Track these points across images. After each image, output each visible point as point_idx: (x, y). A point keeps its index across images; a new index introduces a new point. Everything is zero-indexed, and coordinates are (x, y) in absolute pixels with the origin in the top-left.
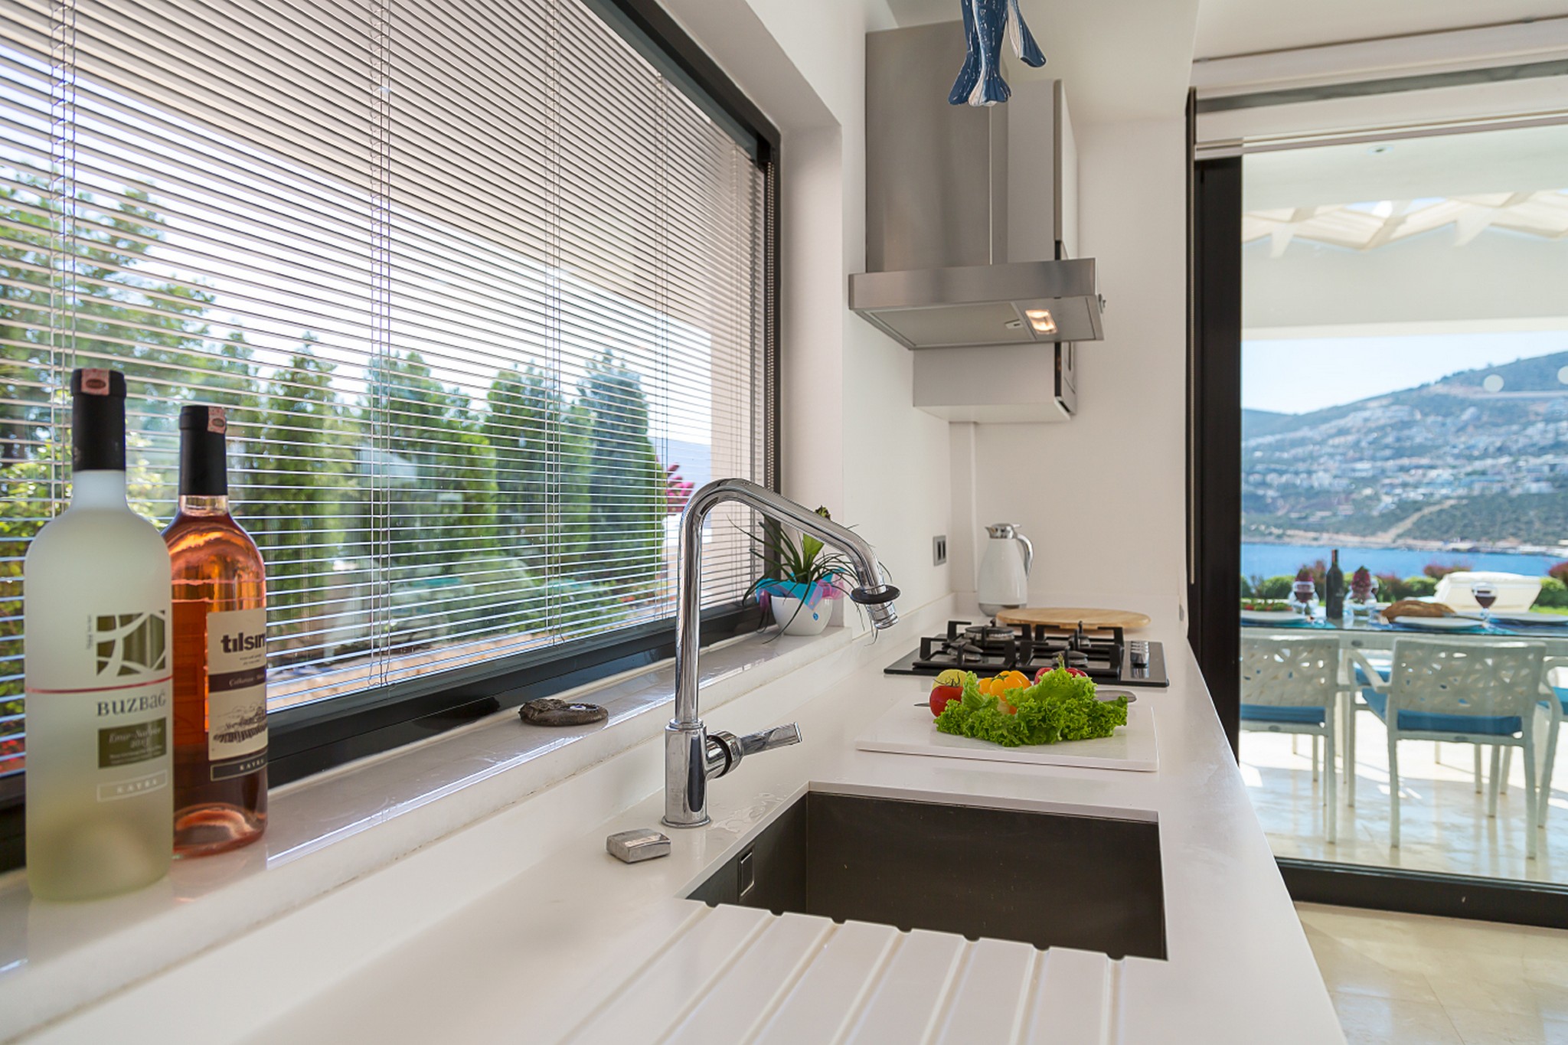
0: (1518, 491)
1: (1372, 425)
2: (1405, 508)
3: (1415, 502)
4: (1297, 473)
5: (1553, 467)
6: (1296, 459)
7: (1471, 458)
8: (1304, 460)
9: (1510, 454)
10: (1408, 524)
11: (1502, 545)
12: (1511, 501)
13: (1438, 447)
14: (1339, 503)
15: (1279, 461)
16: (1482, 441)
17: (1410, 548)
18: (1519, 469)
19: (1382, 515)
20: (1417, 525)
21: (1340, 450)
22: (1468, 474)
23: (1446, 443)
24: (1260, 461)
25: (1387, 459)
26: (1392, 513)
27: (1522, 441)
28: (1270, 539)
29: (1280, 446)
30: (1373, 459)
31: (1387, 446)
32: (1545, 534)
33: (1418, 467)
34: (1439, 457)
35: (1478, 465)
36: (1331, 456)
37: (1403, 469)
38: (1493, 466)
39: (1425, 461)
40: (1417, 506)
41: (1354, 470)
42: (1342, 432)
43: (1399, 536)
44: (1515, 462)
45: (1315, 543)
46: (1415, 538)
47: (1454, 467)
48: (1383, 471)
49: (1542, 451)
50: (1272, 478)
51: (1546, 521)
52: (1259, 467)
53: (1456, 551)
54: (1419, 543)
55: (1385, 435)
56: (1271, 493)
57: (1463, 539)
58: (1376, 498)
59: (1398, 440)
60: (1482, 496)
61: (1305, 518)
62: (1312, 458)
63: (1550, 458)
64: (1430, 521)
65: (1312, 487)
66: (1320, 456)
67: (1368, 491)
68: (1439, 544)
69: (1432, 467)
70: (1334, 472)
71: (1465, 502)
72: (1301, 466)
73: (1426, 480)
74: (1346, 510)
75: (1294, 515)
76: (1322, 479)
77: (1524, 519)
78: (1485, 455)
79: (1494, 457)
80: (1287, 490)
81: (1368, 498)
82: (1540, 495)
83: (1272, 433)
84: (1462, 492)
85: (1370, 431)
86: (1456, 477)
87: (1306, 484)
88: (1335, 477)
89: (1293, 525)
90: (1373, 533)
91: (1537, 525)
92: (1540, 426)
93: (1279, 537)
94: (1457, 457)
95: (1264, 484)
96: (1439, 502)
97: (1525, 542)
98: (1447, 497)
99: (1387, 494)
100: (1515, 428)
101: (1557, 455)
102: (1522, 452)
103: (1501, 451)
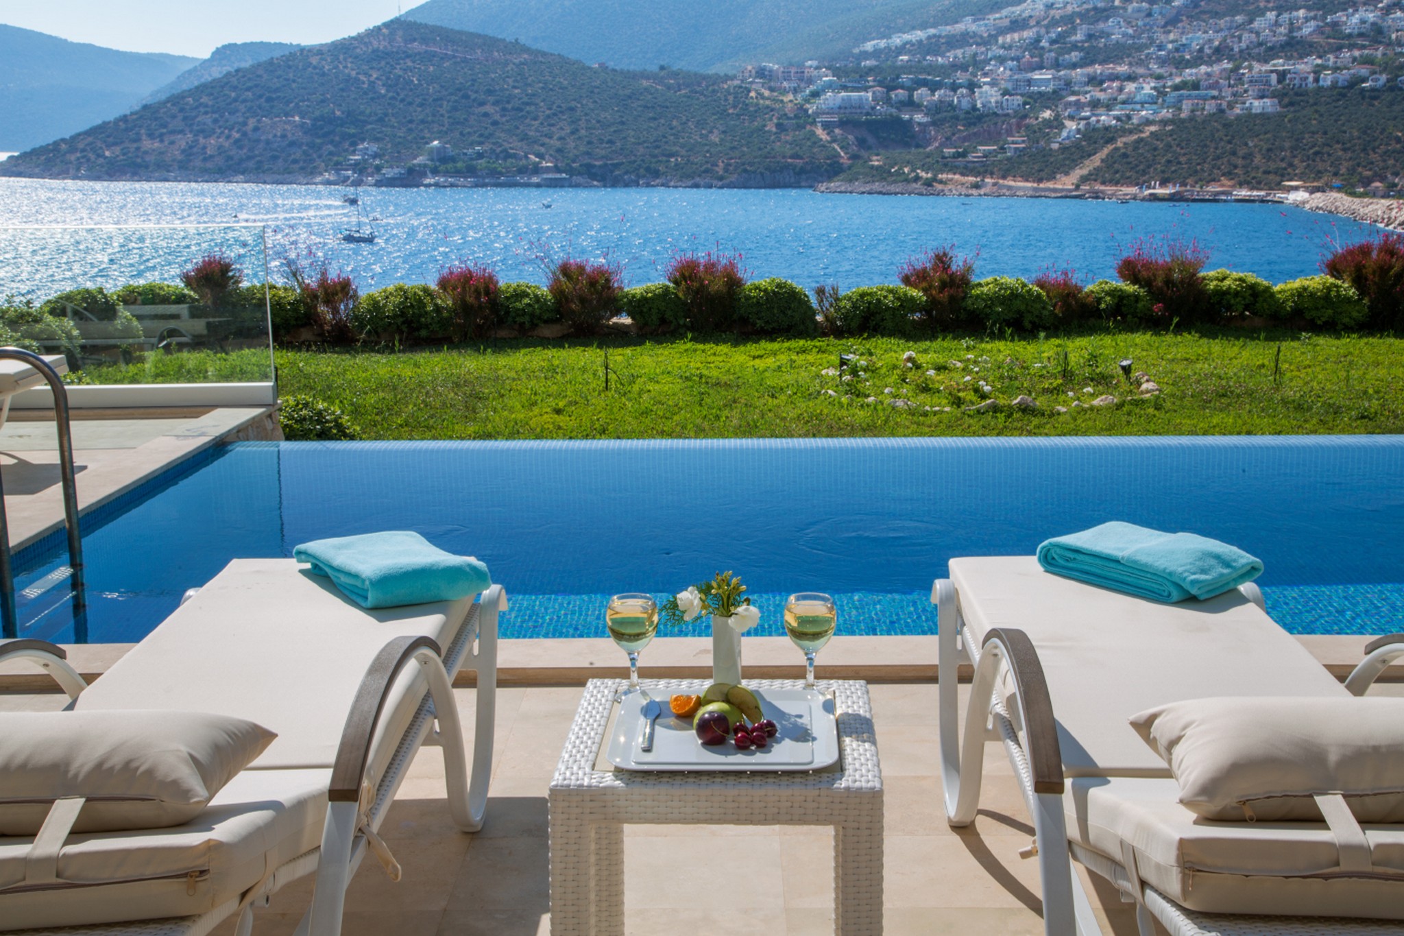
0: (1238, 110)
1: (1057, 14)
2: (1094, 137)
3: (1107, 129)
4: (954, 88)
5: (1282, 75)
6: (955, 67)
7: (1181, 64)
8: (964, 68)
9: (1230, 59)
10: (1096, 161)
11: (1213, 188)
12: (1227, 125)
13: (1140, 48)
14: (1009, 133)
15: (932, 69)
16: (1198, 37)
17: (1097, 196)
18: (1240, 79)
19: (1064, 149)
20: (1108, 162)
21: (1013, 53)
22: (1176, 88)
23: (1152, 41)
24: (906, 68)
25: (1074, 66)
26: (1077, 145)
27: (1247, 38)
28: (918, 185)
29: (933, 46)
30: (1057, 65)
31: (1075, 47)
32: (1267, 172)
33: (1114, 77)
34: (1141, 63)
35: (1189, 74)
36: (1001, 60)
37: (1095, 81)
38: (1209, 75)
39: (1123, 69)
40: (1108, 135)
41: (1029, 82)
42: (1017, 24)
43: (1084, 179)
44: (1235, 69)
45: (974, 192)
46: (1103, 183)
47: (1159, 77)
48: (1068, 83)
49: (1270, 52)
50: (921, 94)
51: (1269, 153)
52: (905, 78)
53: (1154, 198)
54: (1109, 189)
55: (1074, 30)
56: (919, 117)
57: (1163, 183)
58: (1057, 123)
59: (1090, 37)
60: (1192, 119)
61: (964, 155)
62: (977, 64)
63: (1279, 63)
64: (1125, 155)
65: (974, 108)
66: (987, 62)
67: (1047, 114)
68: (1134, 190)
69: (1131, 78)
70: (1003, 85)
71: (1169, 128)
72: (961, 77)
73: (1122, 97)
74: (1017, 141)
75: (948, 151)
76: (988, 95)
77: (1241, 153)
78: (1199, 60)
79: (1209, 63)
80: (943, 114)
81: (1047, 123)
82: (1263, 116)
83: (923, 26)
84: (1166, 113)
85: (1054, 23)
86: (1161, 92)
87: (965, 104)
88: (1006, 92)
89: (948, 166)
90: (1051, 177)
91: (1258, 160)
92: (1271, 15)
93: (928, 183)
94: (1163, 62)
95: (911, 104)
96: (1138, 129)
97: (1241, 185)
98: (1148, 122)
99: (1071, 118)
100: (1239, 19)
101: (1288, 58)
102: (1246, 55)
103: (1220, 52)
